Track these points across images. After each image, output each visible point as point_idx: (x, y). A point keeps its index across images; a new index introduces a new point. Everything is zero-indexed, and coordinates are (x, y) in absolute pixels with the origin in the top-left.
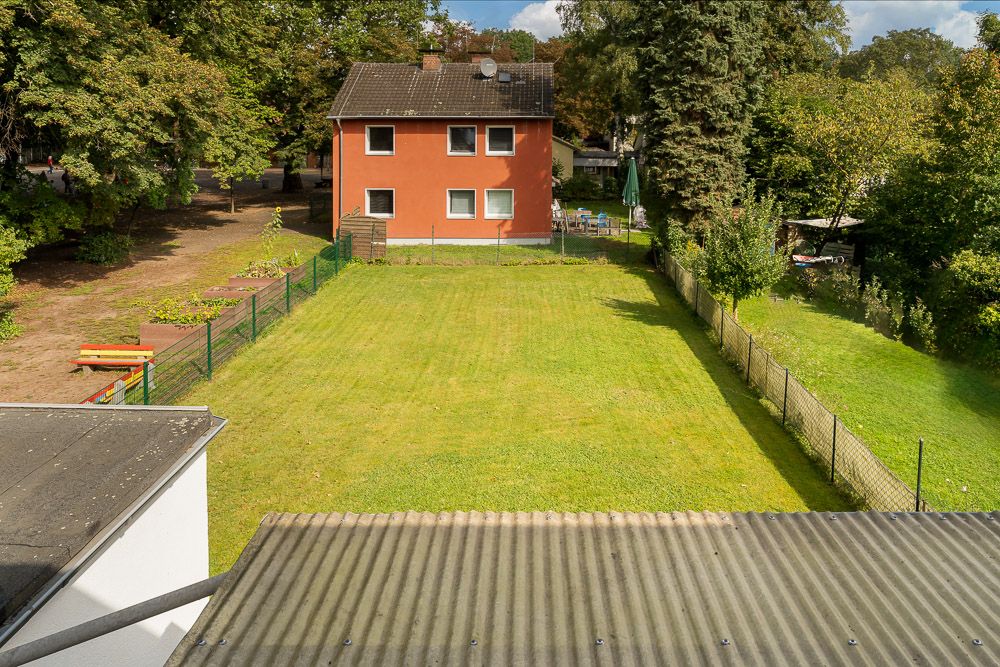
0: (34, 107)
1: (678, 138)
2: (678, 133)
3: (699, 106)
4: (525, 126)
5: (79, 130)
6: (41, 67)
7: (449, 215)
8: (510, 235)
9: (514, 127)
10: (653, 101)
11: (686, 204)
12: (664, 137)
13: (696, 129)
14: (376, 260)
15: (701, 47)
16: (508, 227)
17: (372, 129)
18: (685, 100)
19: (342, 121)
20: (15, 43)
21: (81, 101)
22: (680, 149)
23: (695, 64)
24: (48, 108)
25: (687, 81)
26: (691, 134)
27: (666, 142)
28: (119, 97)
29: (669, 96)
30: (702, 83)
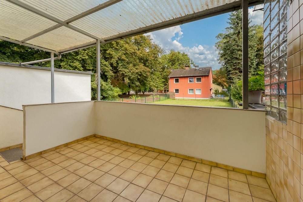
0: (120, 71)
2: (233, 73)
3: (238, 67)
4: (204, 77)
5: (126, 74)
6: (121, 66)
7: (189, 93)
9: (201, 77)
13: (237, 72)
14: (173, 99)
15: (237, 54)
17: (175, 79)
19: (170, 78)
20: (118, 62)
21: (127, 70)
24: (122, 71)
25: (234, 62)
27: (230, 75)
28: (131, 70)
30: (238, 62)
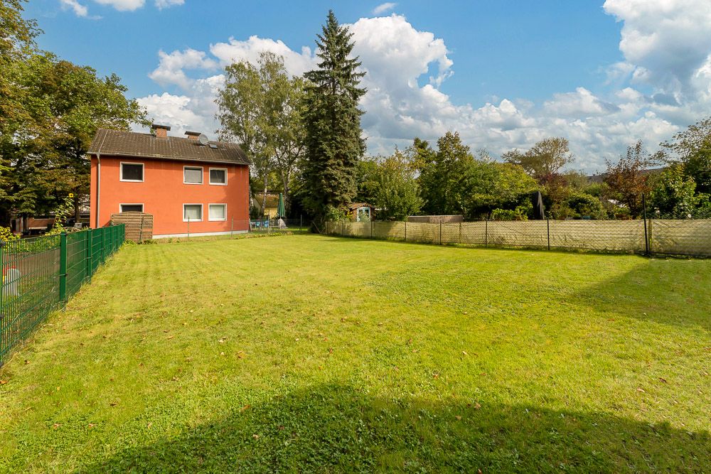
1: (334, 167)
4: (233, 169)
7: (184, 220)
8: (227, 229)
9: (225, 168)
10: (322, 148)
11: (337, 198)
12: (327, 165)
14: (145, 241)
16: (225, 225)
17: (125, 165)
18: (337, 148)
22: (334, 172)
23: (343, 131)
26: (339, 165)
29: (330, 146)
